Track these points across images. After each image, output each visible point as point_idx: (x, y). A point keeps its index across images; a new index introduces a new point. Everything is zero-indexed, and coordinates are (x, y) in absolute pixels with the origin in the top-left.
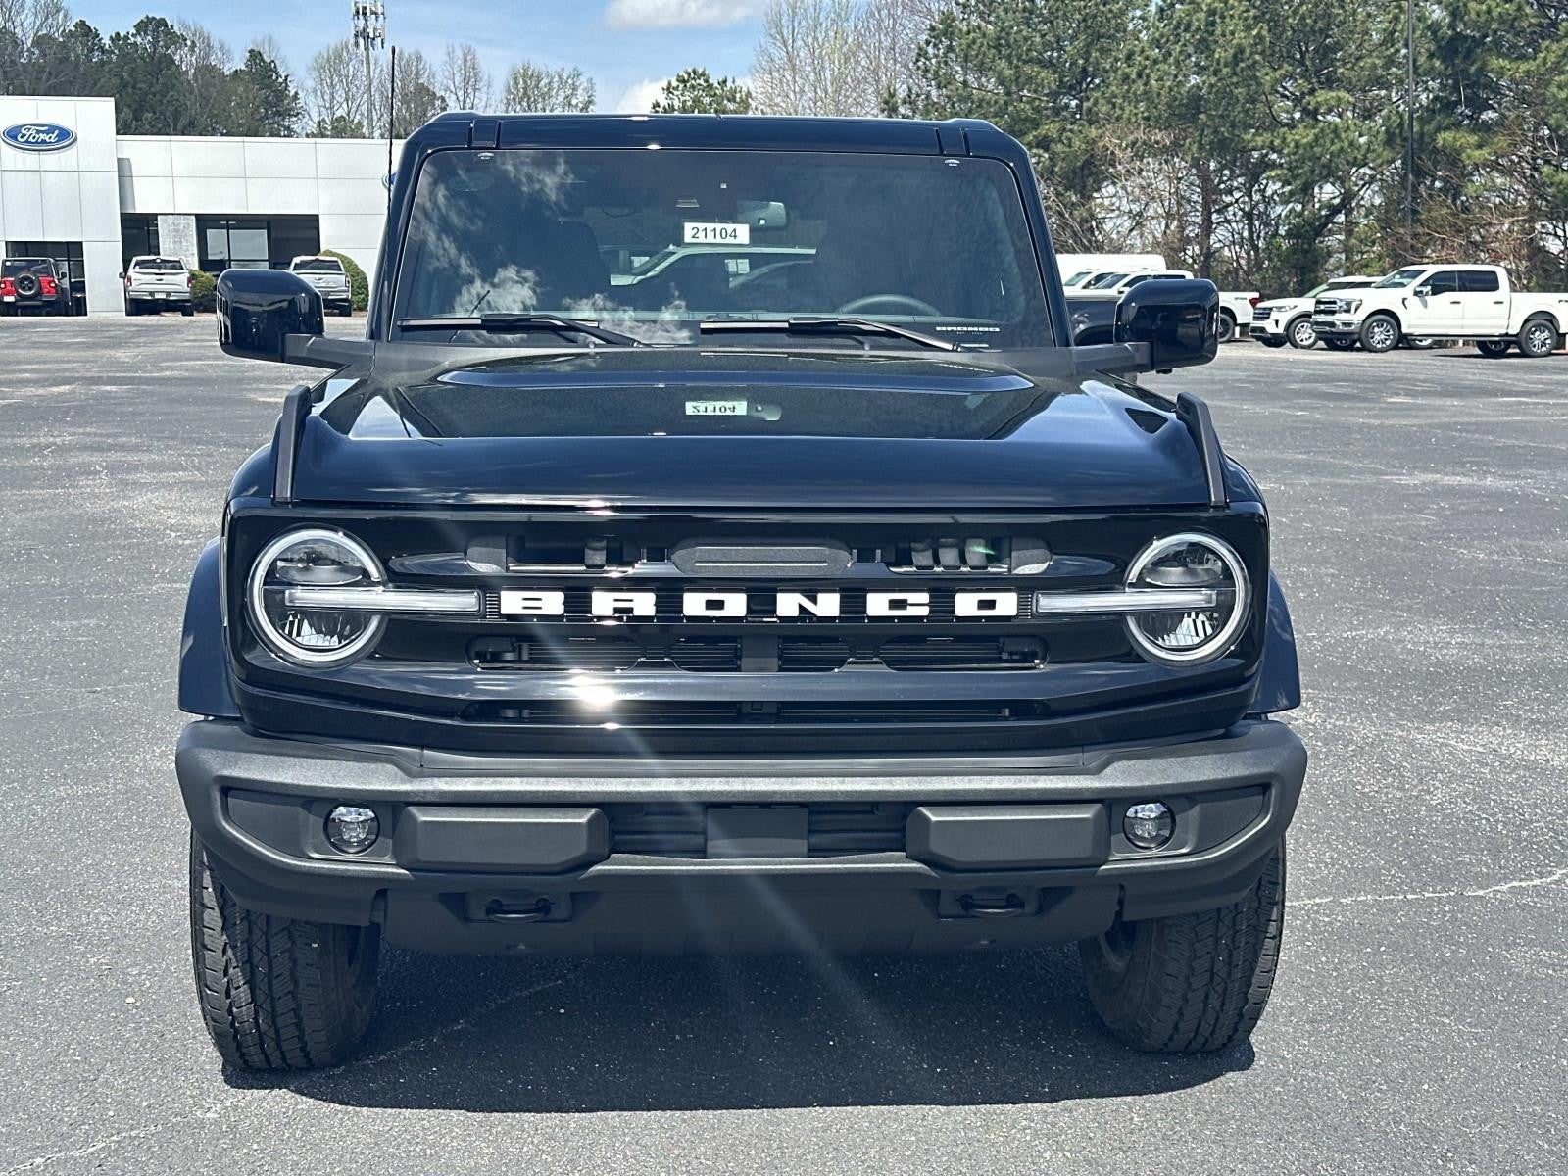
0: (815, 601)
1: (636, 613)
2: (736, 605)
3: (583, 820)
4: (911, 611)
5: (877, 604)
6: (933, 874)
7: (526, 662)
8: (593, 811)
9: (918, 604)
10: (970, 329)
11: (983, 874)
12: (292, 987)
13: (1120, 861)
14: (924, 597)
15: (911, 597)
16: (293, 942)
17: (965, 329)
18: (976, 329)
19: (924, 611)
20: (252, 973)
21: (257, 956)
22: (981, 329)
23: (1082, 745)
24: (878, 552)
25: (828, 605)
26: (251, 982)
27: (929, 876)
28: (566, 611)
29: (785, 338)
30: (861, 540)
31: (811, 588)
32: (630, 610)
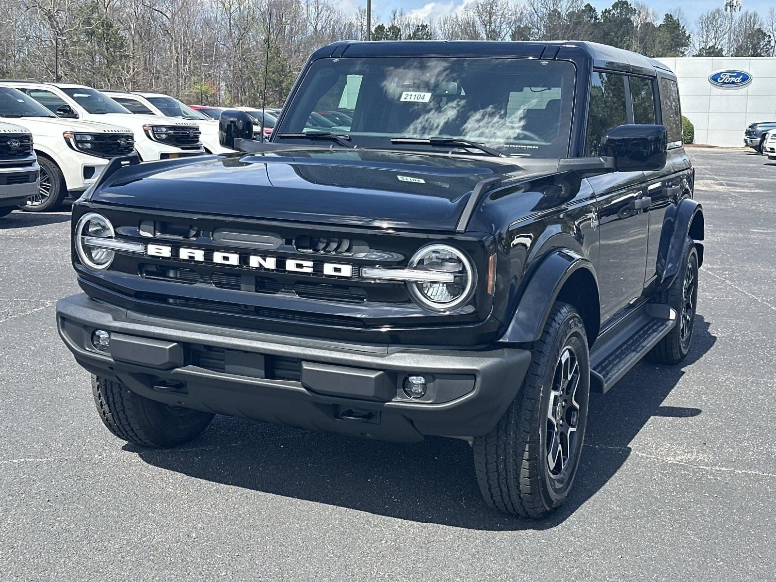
0: (265, 260)
1: (196, 259)
2: (234, 259)
3: (168, 347)
4: (304, 270)
5: (291, 265)
6: (308, 393)
7: (179, 279)
8: (176, 344)
9: (308, 267)
10: (522, 146)
11: (335, 398)
12: (122, 408)
13: (399, 402)
14: (311, 264)
15: (305, 263)
16: (121, 389)
17: (520, 146)
18: (525, 147)
19: (310, 270)
20: (108, 400)
21: (109, 392)
22: (528, 147)
23: (388, 343)
24: (294, 241)
25: (270, 263)
26: (108, 403)
27: (307, 395)
28: (172, 256)
29: (430, 147)
30: (287, 235)
31: (264, 254)
32: (193, 258)
